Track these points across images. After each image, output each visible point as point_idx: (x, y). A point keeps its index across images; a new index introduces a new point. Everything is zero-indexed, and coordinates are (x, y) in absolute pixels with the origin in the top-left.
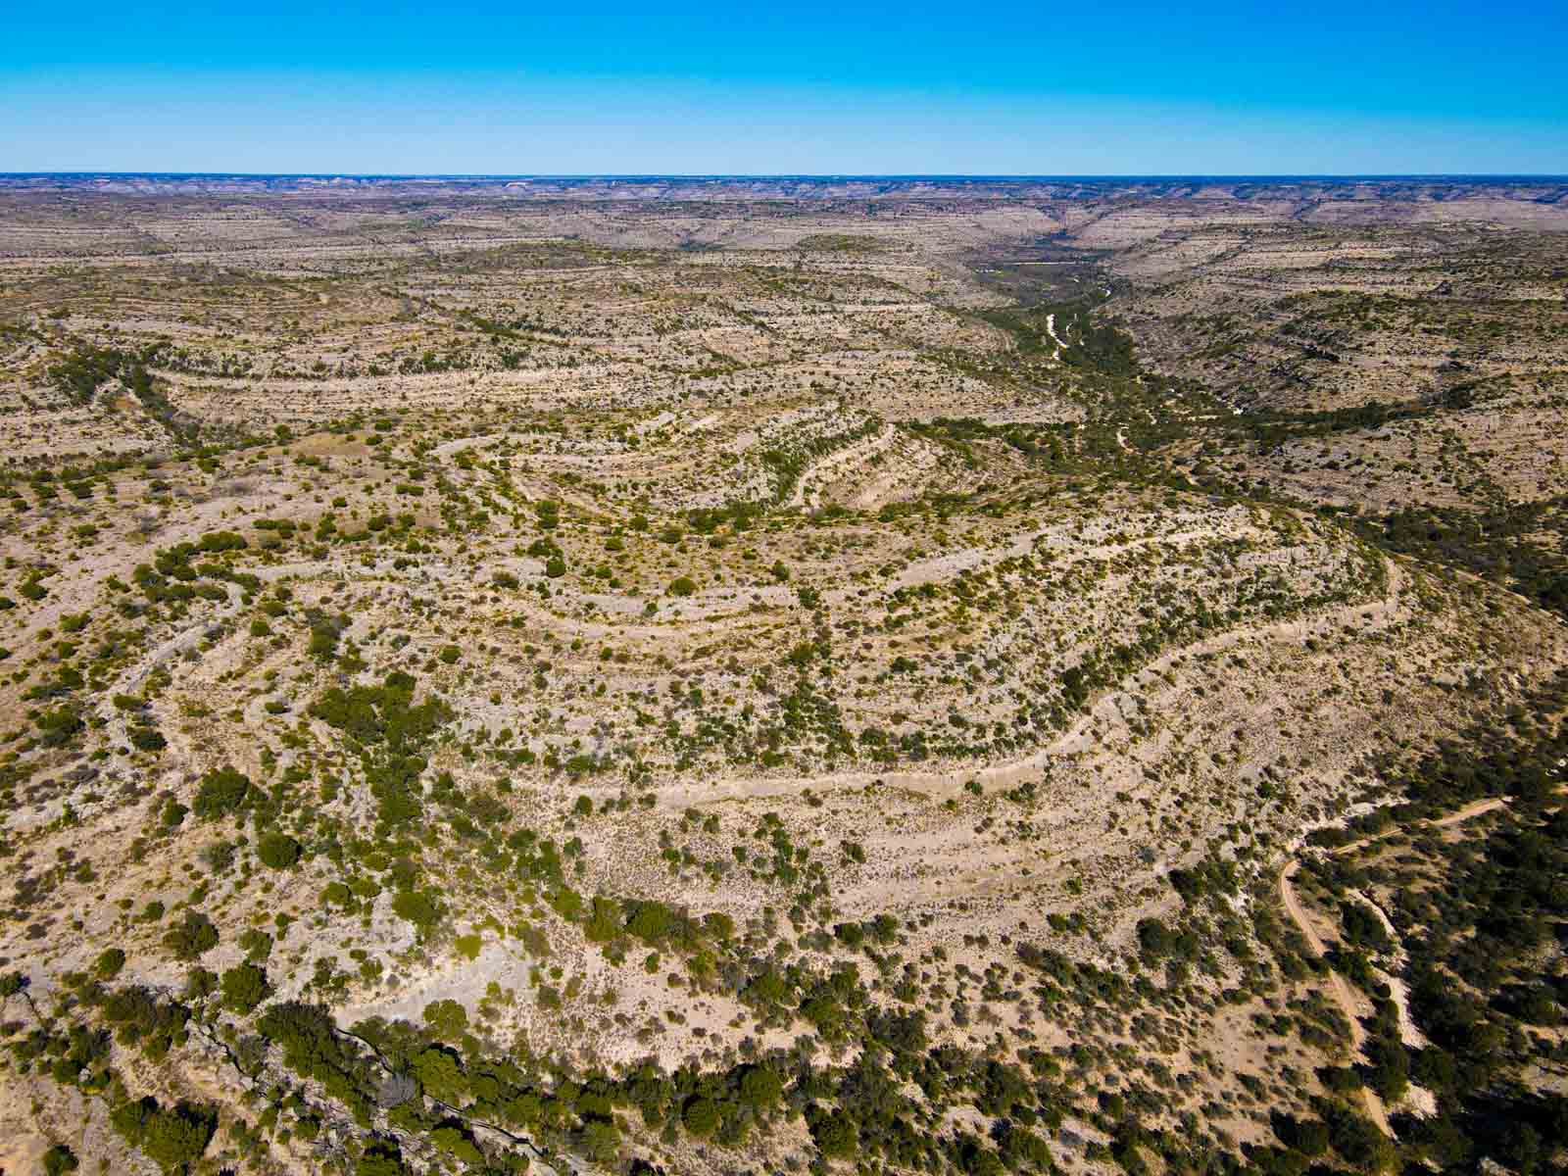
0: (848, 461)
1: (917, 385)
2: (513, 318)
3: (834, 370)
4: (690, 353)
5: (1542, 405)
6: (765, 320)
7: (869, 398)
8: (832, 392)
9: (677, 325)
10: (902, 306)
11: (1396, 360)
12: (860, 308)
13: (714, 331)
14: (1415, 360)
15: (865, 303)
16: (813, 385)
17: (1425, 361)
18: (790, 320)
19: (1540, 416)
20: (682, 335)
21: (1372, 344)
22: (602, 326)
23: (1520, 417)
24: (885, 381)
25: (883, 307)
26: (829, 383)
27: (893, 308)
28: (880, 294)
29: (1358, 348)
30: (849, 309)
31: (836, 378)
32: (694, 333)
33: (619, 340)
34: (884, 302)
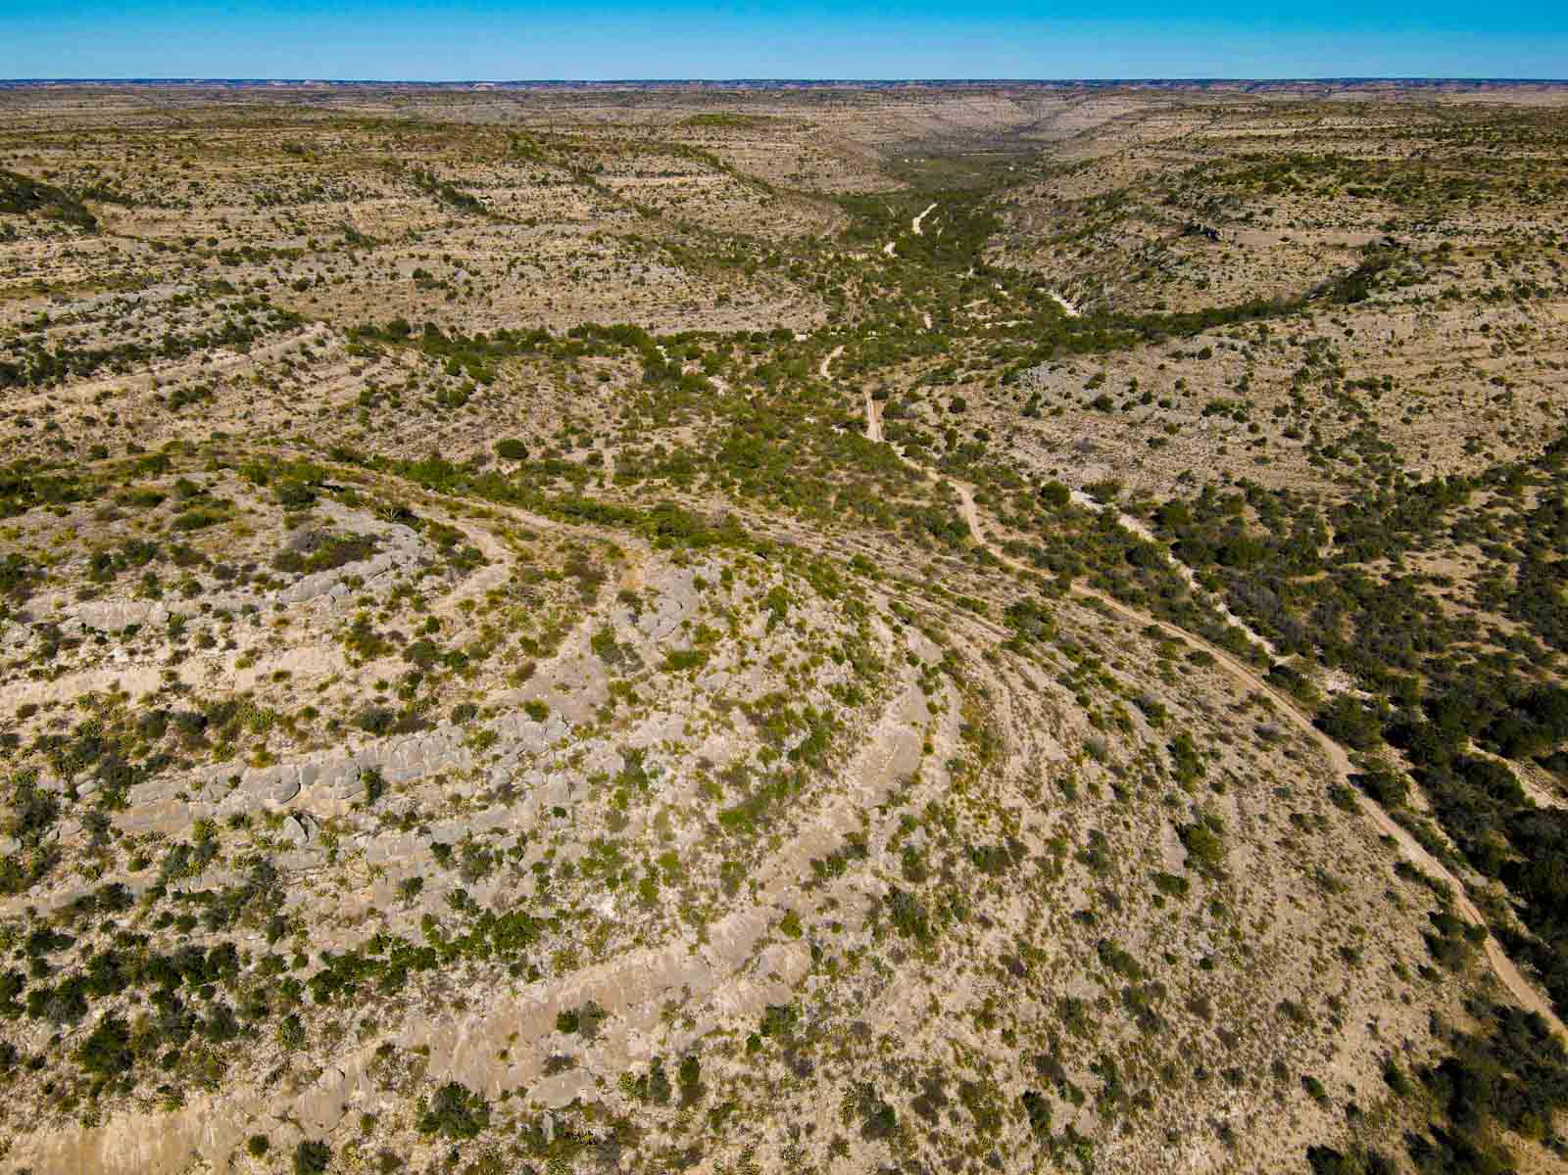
0: (101, 398)
1: (575, 276)
2: (91, 184)
3: (458, 252)
4: (300, 233)
5: (1497, 295)
6: (475, 193)
7: (494, 294)
8: (443, 285)
9: (313, 194)
10: (688, 179)
11: (1300, 236)
12: (632, 180)
13: (369, 205)
14: (1329, 236)
15: (640, 174)
16: (417, 274)
17: (1343, 237)
18: (509, 193)
19: (1490, 313)
20: (309, 209)
21: (1268, 212)
22: (182, 191)
23: (1454, 317)
24: (529, 269)
25: (664, 181)
26: (440, 272)
27: (675, 181)
28: (662, 163)
29: (1248, 219)
30: (618, 182)
31: (458, 264)
32: (336, 206)
33: (198, 212)
34: (666, 174)
